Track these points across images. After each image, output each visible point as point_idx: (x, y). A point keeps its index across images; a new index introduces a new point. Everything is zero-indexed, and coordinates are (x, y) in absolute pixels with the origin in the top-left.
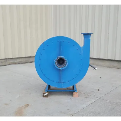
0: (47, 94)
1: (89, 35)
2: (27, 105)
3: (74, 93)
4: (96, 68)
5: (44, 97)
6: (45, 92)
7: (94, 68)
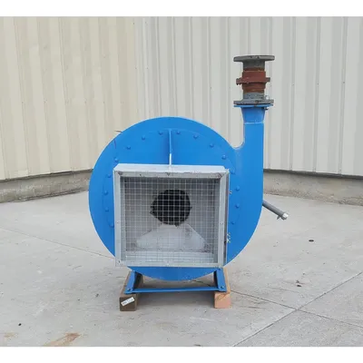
0: (132, 300)
1: (260, 112)
2: (72, 335)
3: (217, 295)
4: (285, 215)
5: (123, 309)
6: (124, 296)
7: (280, 215)
